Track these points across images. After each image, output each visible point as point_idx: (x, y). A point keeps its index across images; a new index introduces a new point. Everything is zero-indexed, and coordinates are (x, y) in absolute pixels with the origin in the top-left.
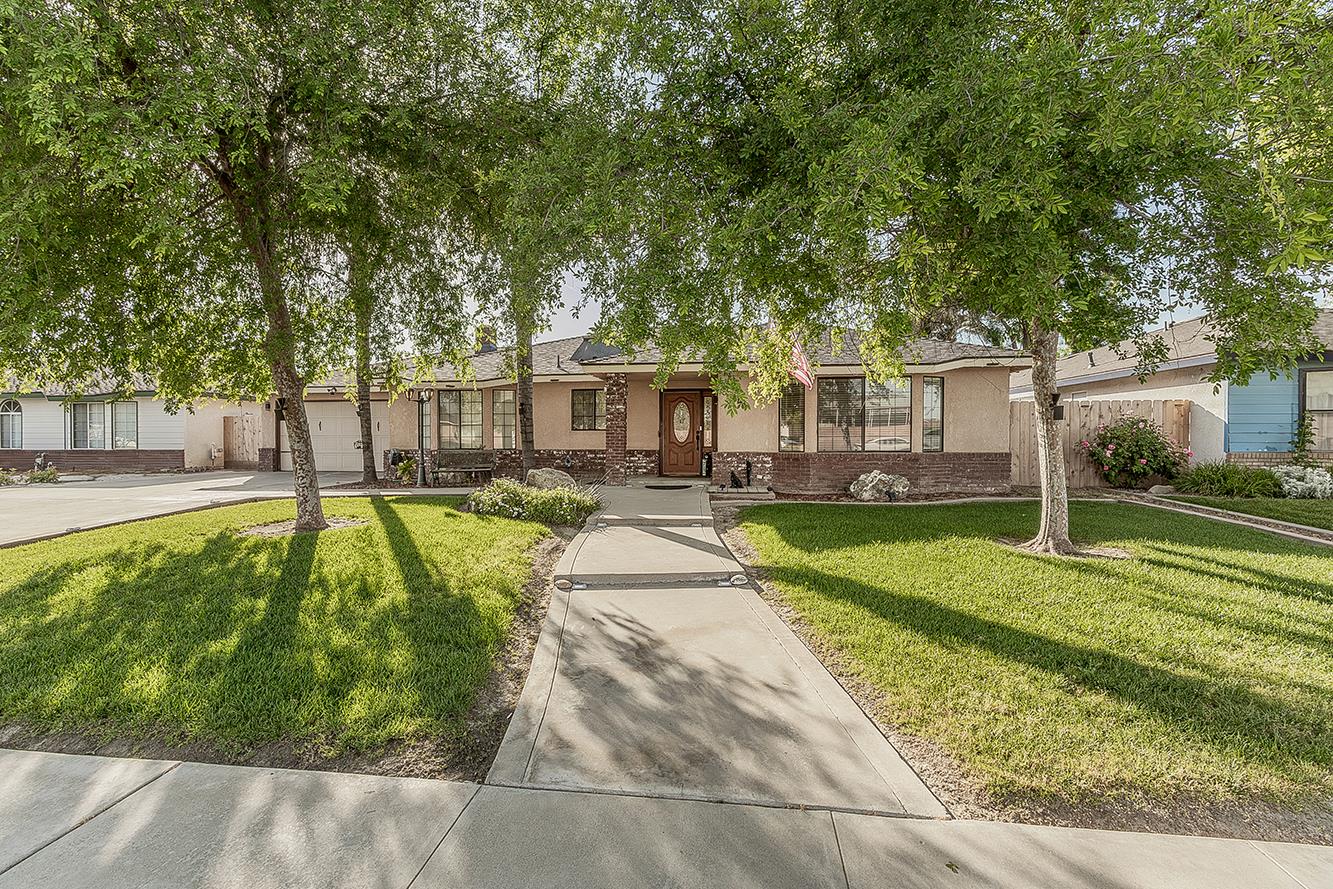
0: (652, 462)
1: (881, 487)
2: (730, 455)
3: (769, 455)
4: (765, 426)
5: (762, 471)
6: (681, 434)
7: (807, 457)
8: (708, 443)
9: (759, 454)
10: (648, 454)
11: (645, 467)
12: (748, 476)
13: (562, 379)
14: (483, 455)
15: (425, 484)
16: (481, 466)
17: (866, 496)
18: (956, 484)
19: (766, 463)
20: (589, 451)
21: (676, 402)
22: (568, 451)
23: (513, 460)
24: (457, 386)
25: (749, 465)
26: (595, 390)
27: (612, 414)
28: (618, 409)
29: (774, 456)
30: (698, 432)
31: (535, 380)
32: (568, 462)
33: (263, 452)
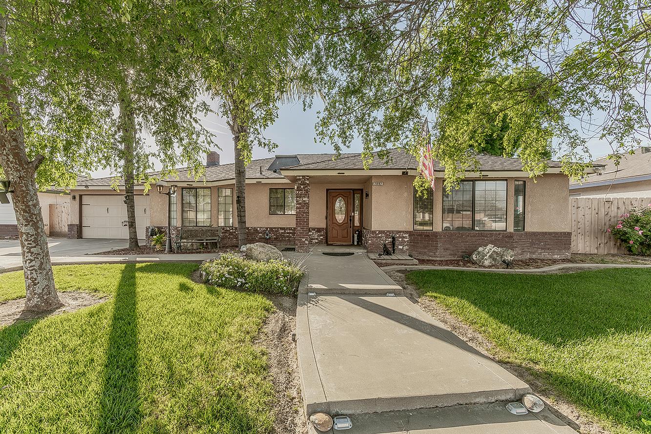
0: (321, 236)
1: (495, 256)
2: (380, 232)
3: (406, 232)
4: (404, 213)
5: (402, 243)
6: (340, 218)
7: (435, 235)
8: (357, 223)
9: (400, 232)
10: (319, 230)
11: (317, 239)
12: (394, 247)
13: (264, 181)
14: (211, 231)
15: (171, 251)
16: (210, 238)
17: (487, 263)
18: (534, 253)
19: (404, 237)
20: (281, 228)
21: (336, 197)
22: (267, 228)
23: (231, 234)
24: (194, 185)
25: (393, 238)
26: (285, 189)
27: (300, 204)
28: (304, 201)
29: (411, 234)
30: (351, 217)
31: (247, 181)
32: (267, 235)
33: (71, 226)
